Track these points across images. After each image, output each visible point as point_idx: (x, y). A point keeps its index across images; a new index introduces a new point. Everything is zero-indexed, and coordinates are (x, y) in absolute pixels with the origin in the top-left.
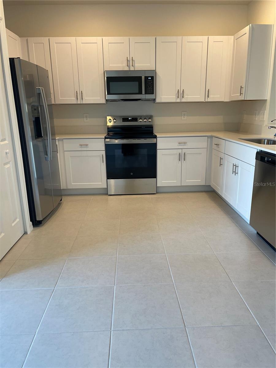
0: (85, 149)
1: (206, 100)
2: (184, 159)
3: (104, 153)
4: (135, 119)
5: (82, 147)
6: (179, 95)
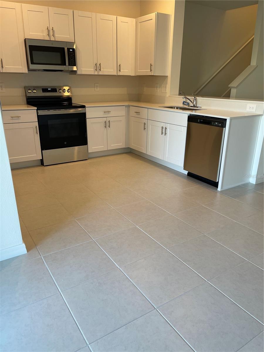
0: (17, 121)
2: (109, 126)
3: (37, 124)
4: (54, 90)
5: (13, 119)
6: (97, 68)
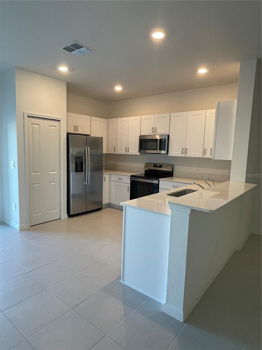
0: (121, 181)
1: (204, 157)
3: (129, 185)
5: (119, 180)
6: (184, 152)
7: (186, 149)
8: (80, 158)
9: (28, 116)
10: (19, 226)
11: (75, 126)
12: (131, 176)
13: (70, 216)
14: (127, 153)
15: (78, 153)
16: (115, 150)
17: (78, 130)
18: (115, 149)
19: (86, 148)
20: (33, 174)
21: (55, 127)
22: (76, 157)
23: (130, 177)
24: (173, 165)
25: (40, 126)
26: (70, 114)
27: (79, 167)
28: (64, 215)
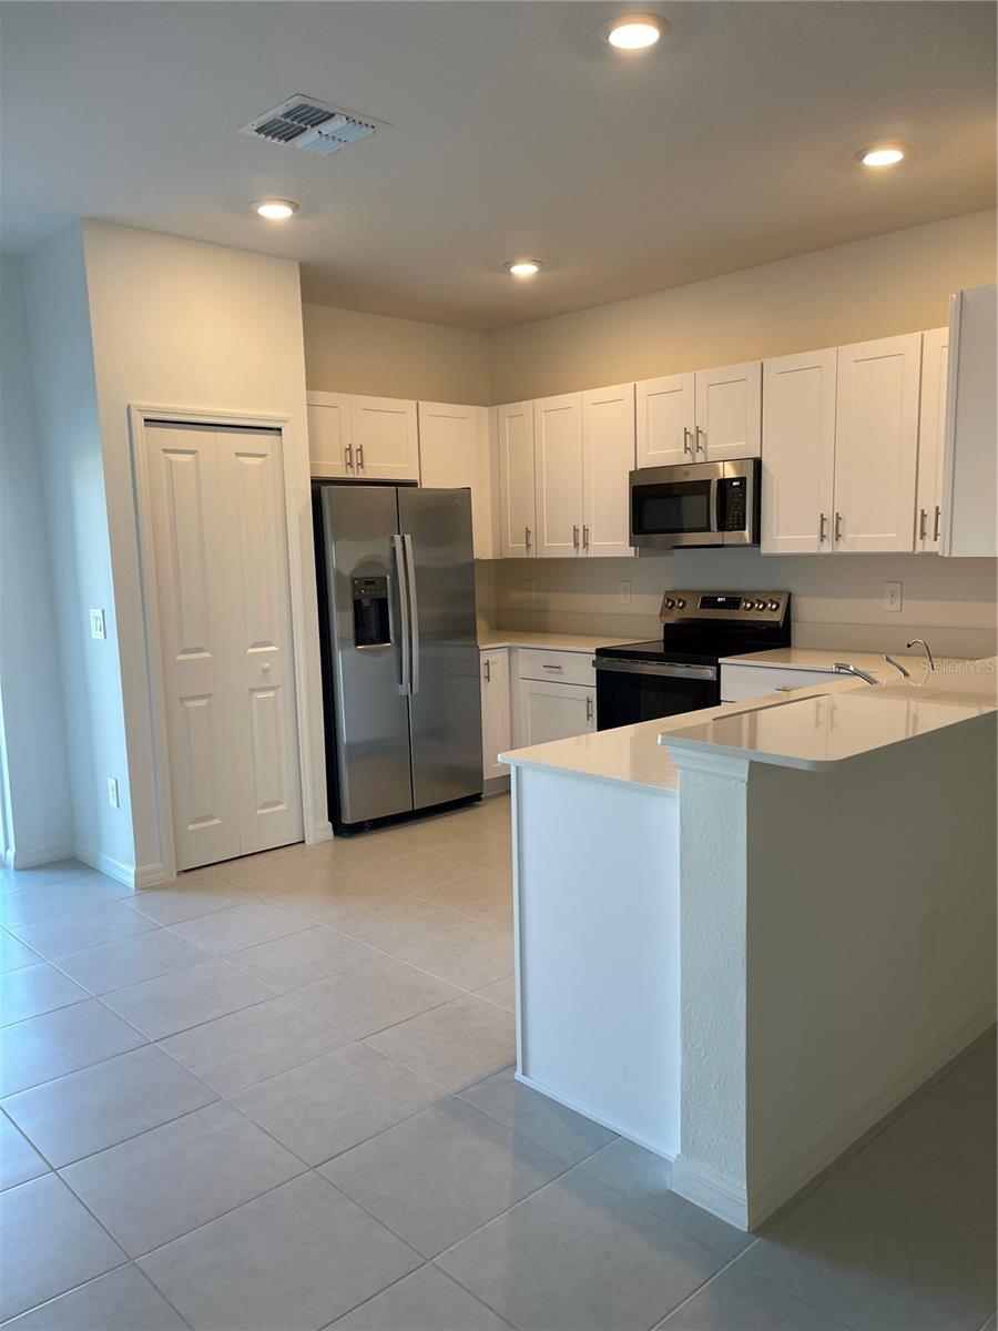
1: (919, 549)
3: (593, 693)
4: (733, 602)
6: (829, 530)
7: (838, 519)
8: (373, 583)
9: (146, 420)
10: (132, 870)
11: (349, 449)
12: (600, 652)
13: (342, 829)
14: (582, 554)
15: (362, 565)
16: (532, 542)
17: (365, 464)
18: (532, 537)
19: (398, 538)
20: (180, 657)
21: (261, 459)
22: (353, 580)
23: (594, 657)
24: (790, 594)
25: (197, 460)
26: (323, 397)
27: (373, 622)
28: (319, 827)
